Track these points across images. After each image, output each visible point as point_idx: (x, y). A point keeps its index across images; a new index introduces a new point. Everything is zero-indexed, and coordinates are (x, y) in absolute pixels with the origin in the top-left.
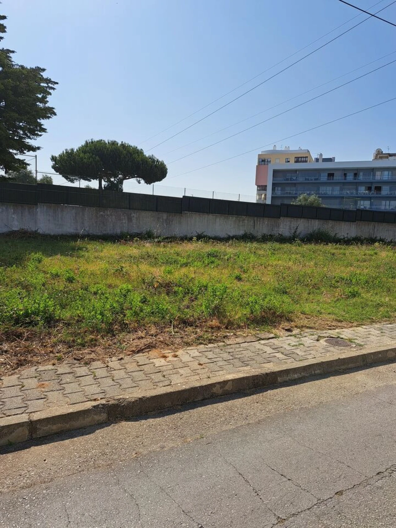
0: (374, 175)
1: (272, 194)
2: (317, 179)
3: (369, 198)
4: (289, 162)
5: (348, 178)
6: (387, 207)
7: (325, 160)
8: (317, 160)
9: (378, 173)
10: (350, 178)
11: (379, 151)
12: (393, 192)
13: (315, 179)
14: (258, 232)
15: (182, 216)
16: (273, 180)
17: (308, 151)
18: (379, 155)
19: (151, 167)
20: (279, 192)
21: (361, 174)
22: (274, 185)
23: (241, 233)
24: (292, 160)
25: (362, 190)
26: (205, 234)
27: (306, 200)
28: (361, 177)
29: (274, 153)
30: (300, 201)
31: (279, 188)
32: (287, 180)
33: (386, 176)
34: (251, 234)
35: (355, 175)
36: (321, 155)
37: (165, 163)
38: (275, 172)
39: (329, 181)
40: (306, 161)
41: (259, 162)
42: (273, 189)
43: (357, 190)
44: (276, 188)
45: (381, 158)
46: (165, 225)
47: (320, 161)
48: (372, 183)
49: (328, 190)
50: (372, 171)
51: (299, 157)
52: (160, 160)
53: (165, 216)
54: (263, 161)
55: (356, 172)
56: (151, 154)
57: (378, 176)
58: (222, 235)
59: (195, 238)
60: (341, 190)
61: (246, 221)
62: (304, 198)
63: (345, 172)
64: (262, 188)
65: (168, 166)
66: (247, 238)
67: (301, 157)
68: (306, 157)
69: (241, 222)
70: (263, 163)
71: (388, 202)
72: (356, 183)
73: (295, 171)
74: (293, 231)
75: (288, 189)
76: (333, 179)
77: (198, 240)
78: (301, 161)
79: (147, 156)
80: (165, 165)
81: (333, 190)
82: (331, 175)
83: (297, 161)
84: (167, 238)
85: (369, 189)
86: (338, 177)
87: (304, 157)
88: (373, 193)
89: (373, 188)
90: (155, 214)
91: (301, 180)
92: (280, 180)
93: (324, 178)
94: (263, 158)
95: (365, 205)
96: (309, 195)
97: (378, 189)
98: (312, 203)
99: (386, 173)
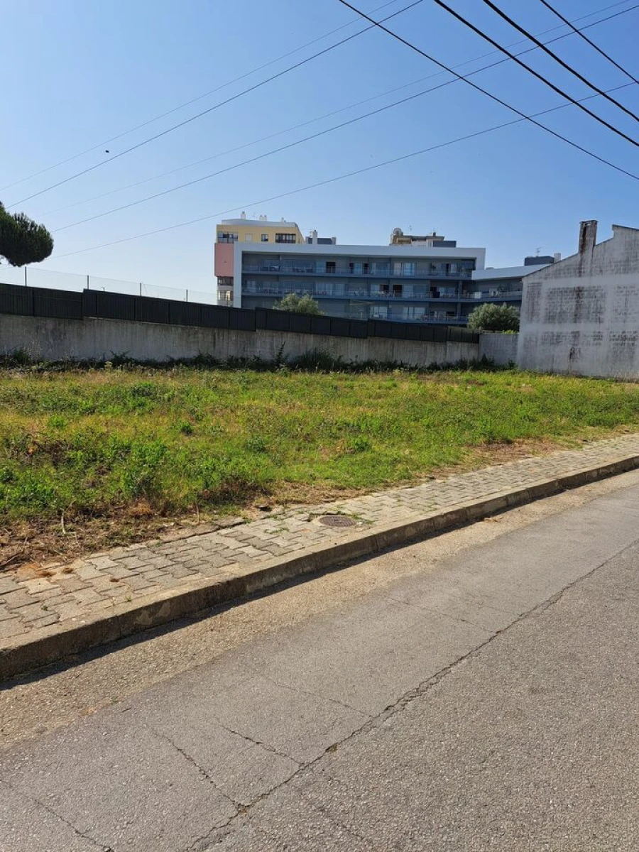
0: (392, 268)
1: (243, 291)
2: (311, 271)
3: (386, 303)
4: (266, 240)
5: (355, 270)
6: (411, 317)
7: (322, 241)
8: (310, 240)
9: (397, 266)
10: (359, 271)
11: (397, 232)
12: (417, 295)
13: (308, 271)
14: (220, 352)
15: (83, 324)
16: (243, 269)
17: (296, 225)
18: (399, 238)
19: (21, 234)
20: (253, 289)
21: (374, 265)
22: (245, 277)
23: (193, 354)
24: (272, 238)
25: (376, 291)
26: (128, 356)
27: (296, 303)
28: (374, 271)
29: (243, 224)
30: (286, 304)
31: (254, 283)
32: (266, 269)
33: (407, 270)
34: (210, 356)
35: (366, 266)
36: (315, 233)
37: (48, 229)
38: (246, 256)
39: (328, 275)
40: (293, 242)
41: (219, 237)
42: (244, 284)
43: (369, 290)
44: (249, 282)
45: (401, 242)
46: (51, 341)
47: (315, 241)
48: (388, 280)
49: (327, 288)
50: (389, 261)
51: (282, 235)
52: (38, 223)
53: (50, 324)
54: (225, 236)
55: (367, 261)
56: (19, 212)
57: (398, 269)
58: (160, 357)
59: (109, 364)
60: (347, 288)
61: (200, 335)
62: (293, 300)
63: (351, 261)
64: (225, 281)
65: (53, 236)
66: (204, 363)
67: (286, 235)
68: (292, 235)
69: (192, 336)
70: (226, 239)
71: (411, 309)
72: (368, 278)
73: (278, 256)
74: (276, 353)
75: (267, 285)
76: (334, 272)
77: (115, 366)
78: (286, 241)
79: (12, 214)
80: (49, 234)
81: (334, 289)
82: (331, 264)
83: (279, 240)
84: (56, 363)
85: (386, 288)
86: (341, 269)
87: (289, 235)
88: (392, 295)
89: (391, 288)
90: (30, 319)
91: (287, 270)
92: (254, 269)
93: (321, 269)
94: (225, 231)
95: (380, 312)
96: (300, 294)
97: (398, 289)
98: (304, 308)
99: (408, 265)
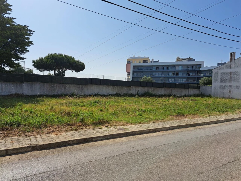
0: (175, 68)
1: (133, 76)
2: (152, 70)
3: (174, 78)
4: (140, 62)
5: (164, 69)
6: (182, 81)
7: (155, 62)
8: (151, 62)
9: (177, 67)
10: (165, 69)
11: (178, 58)
12: (183, 75)
13: (151, 70)
14: (122, 92)
15: (88, 86)
16: (133, 70)
17: (148, 58)
18: (178, 59)
19: (78, 65)
20: (135, 75)
21: (170, 67)
22: (133, 72)
23: (115, 93)
24: (142, 62)
25: (171, 74)
26: (99, 94)
27: (146, 79)
28: (170, 69)
29: (134, 58)
30: (143, 79)
31: (136, 74)
32: (139, 70)
33: (180, 68)
34: (118, 93)
35: (167, 68)
36: (153, 59)
37: (84, 63)
38: (134, 67)
39: (156, 71)
40: (147, 62)
41: (127, 62)
42: (133, 74)
43: (168, 74)
44: (134, 74)
45: (179, 60)
46: (81, 90)
47: (153, 62)
48: (174, 71)
49: (156, 74)
50: (174, 66)
51: (144, 60)
52: (82, 62)
53: (81, 86)
54: (129, 62)
55: (168, 67)
56: (78, 60)
57: (177, 68)
58: (106, 94)
59: (92, 96)
60: (162, 74)
61: (117, 88)
62: (145, 78)
63: (163, 66)
64: (129, 73)
65: (85, 65)
66: (118, 95)
67: (145, 60)
68: (147, 60)
69: (114, 89)
70: (129, 63)
71: (182, 79)
72: (168, 71)
73: (142, 66)
74: (137, 92)
75: (139, 74)
76: (158, 70)
77: (94, 96)
78: (145, 62)
79: (76, 60)
80: (84, 64)
81: (158, 74)
82: (157, 68)
83: (144, 62)
84: (80, 96)
85: (174, 74)
86: (160, 69)
87: (146, 60)
88: (175, 75)
89: (175, 73)
90: (76, 85)
91: (145, 70)
92: (135, 70)
93: (154, 69)
94: (129, 60)
95: (171, 81)
96: (147, 76)
97: (177, 74)
98: (149, 80)
99: (180, 67)
